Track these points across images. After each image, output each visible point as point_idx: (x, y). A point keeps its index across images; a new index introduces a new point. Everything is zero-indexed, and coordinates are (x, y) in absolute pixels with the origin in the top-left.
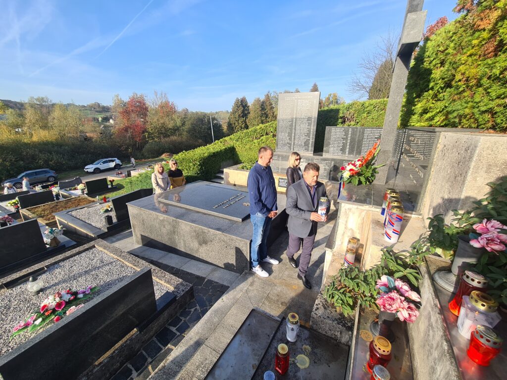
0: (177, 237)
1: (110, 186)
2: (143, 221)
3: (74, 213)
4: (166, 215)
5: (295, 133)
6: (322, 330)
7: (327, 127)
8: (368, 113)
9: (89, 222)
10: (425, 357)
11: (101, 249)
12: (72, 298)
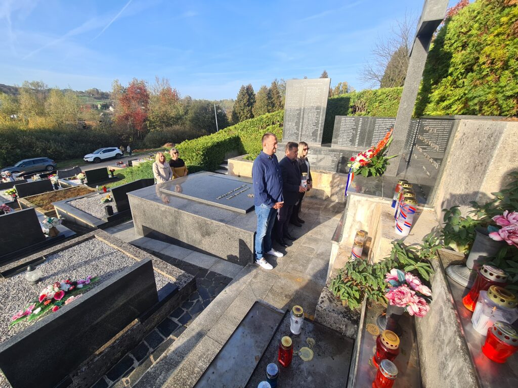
0: (179, 228)
1: (110, 176)
2: (144, 211)
3: (73, 203)
4: (168, 205)
5: (303, 123)
6: (327, 323)
7: (337, 117)
8: (380, 102)
9: (89, 212)
10: (435, 352)
11: (100, 239)
12: (72, 288)
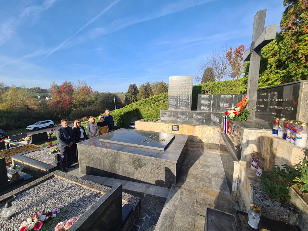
0: (117, 165)
1: (49, 138)
3: (27, 155)
4: (110, 149)
6: (271, 217)
7: (198, 95)
12: (48, 217)
